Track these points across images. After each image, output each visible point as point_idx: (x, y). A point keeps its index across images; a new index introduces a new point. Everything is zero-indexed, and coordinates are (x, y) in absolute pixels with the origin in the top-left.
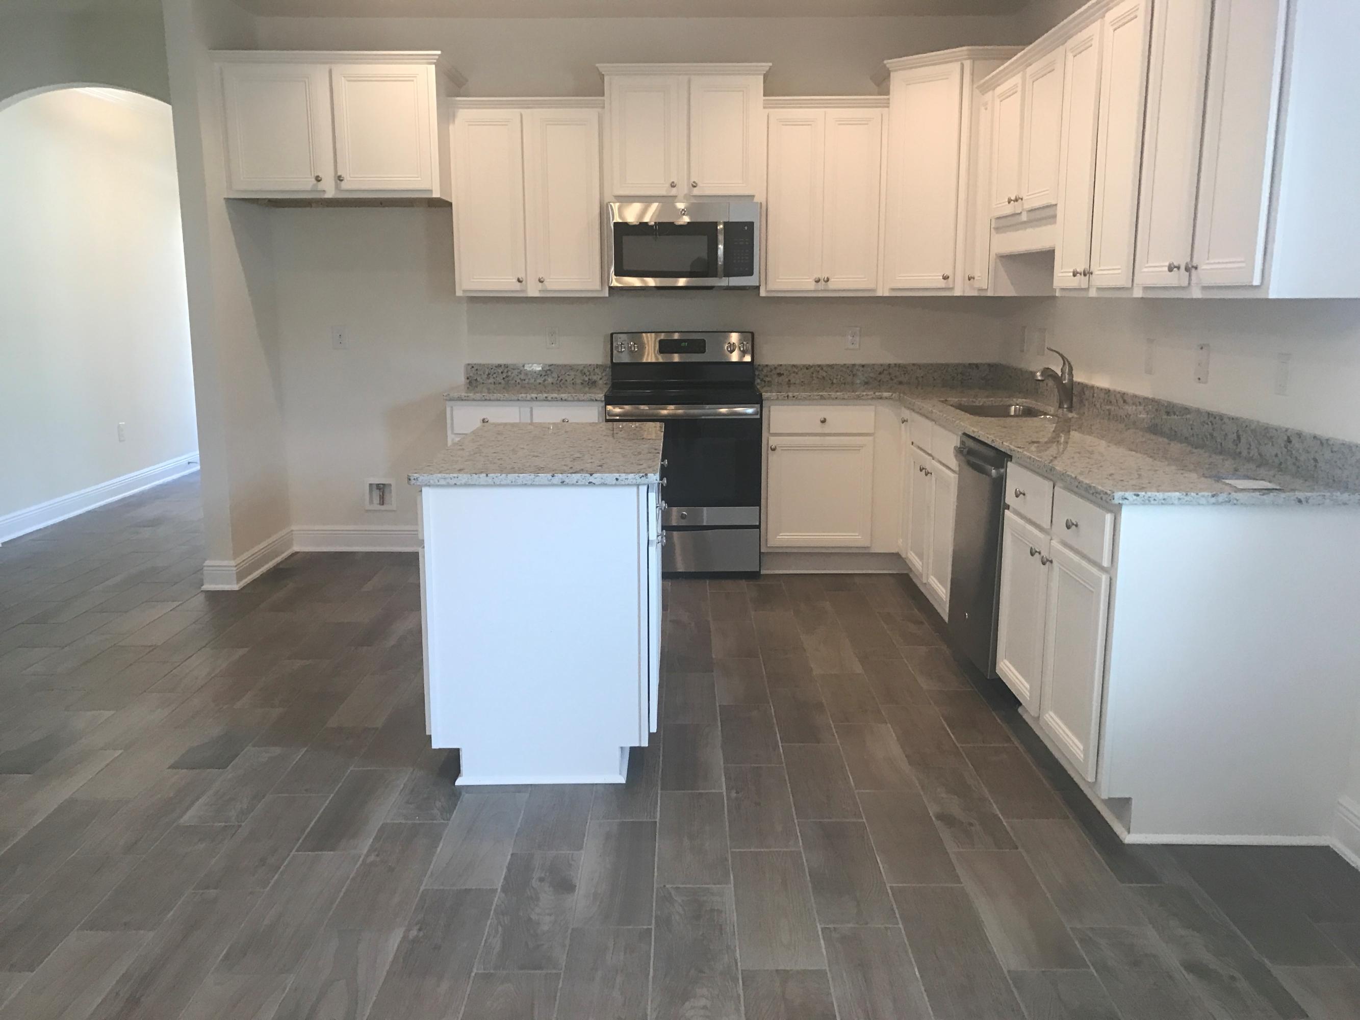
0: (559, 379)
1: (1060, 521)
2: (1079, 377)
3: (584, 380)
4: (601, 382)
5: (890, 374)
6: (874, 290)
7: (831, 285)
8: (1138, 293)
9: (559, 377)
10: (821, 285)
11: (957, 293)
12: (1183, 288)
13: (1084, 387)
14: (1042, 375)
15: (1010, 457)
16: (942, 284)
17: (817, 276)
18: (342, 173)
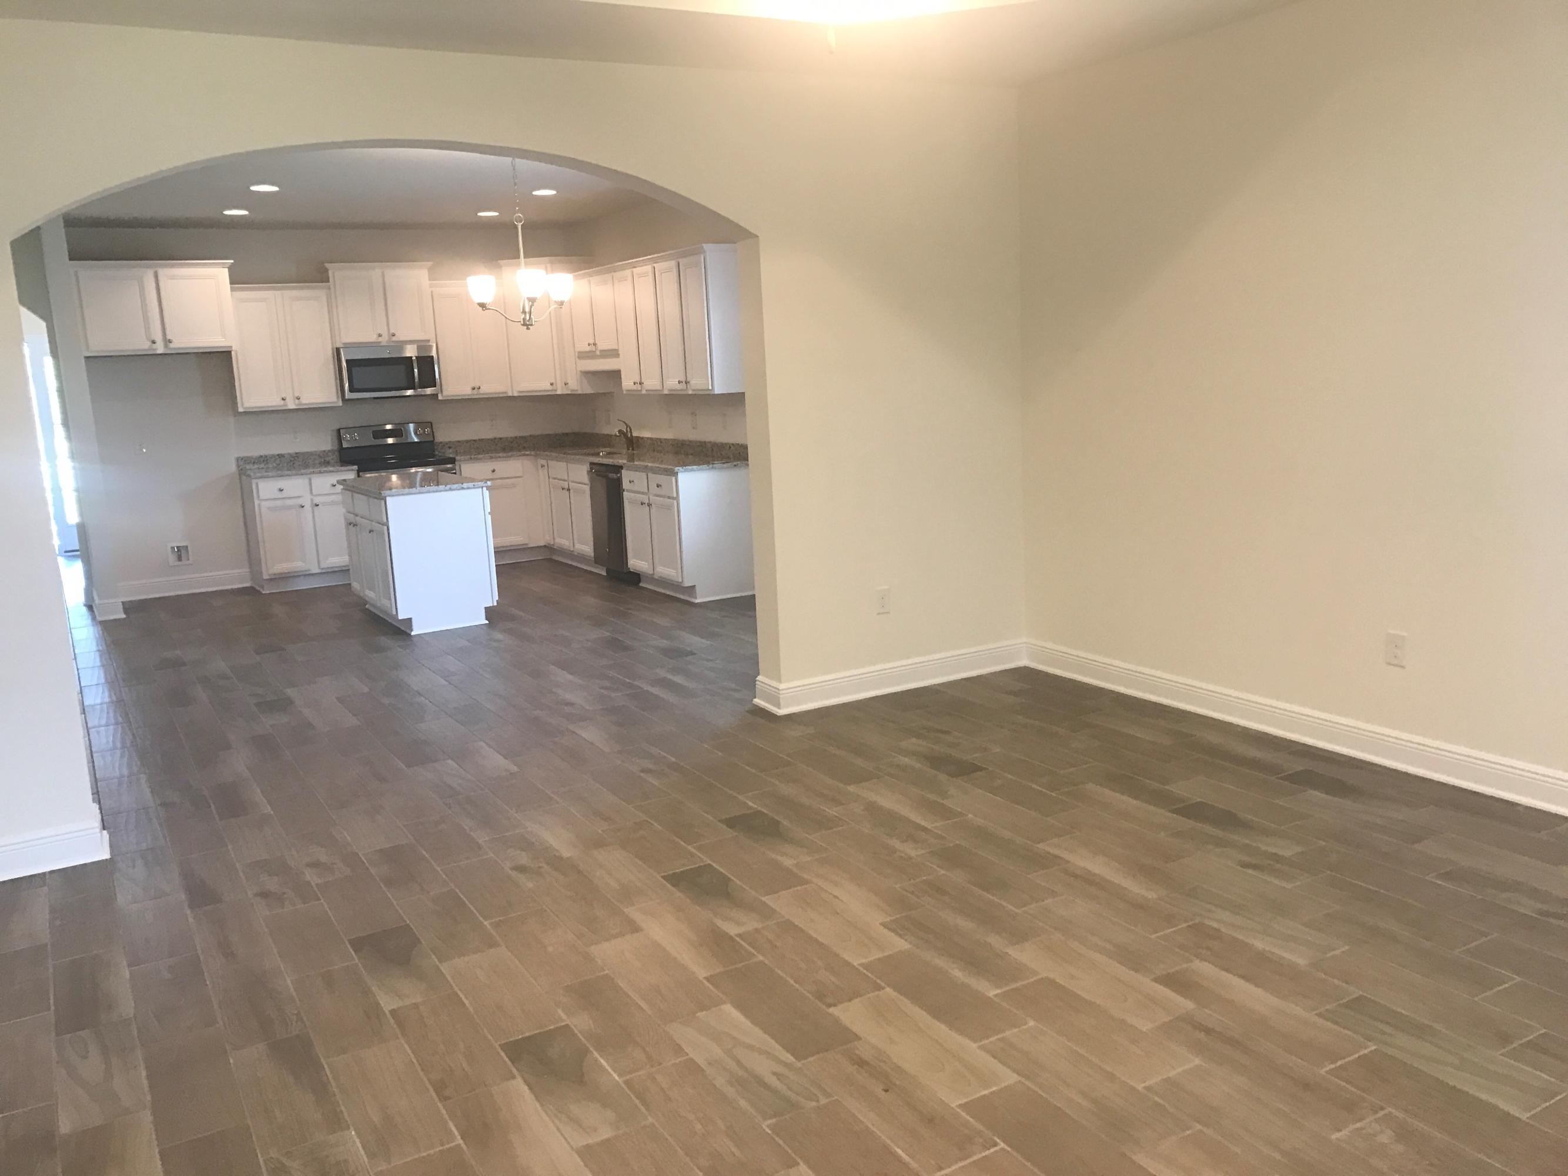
1: (653, 486)
2: (635, 434)
3: (320, 461)
5: (517, 443)
6: (506, 393)
7: (481, 391)
8: (666, 392)
9: (303, 461)
10: (475, 392)
11: (559, 392)
12: (685, 390)
13: (638, 438)
14: (619, 433)
15: (621, 467)
16: (549, 387)
17: (473, 385)
18: (169, 337)
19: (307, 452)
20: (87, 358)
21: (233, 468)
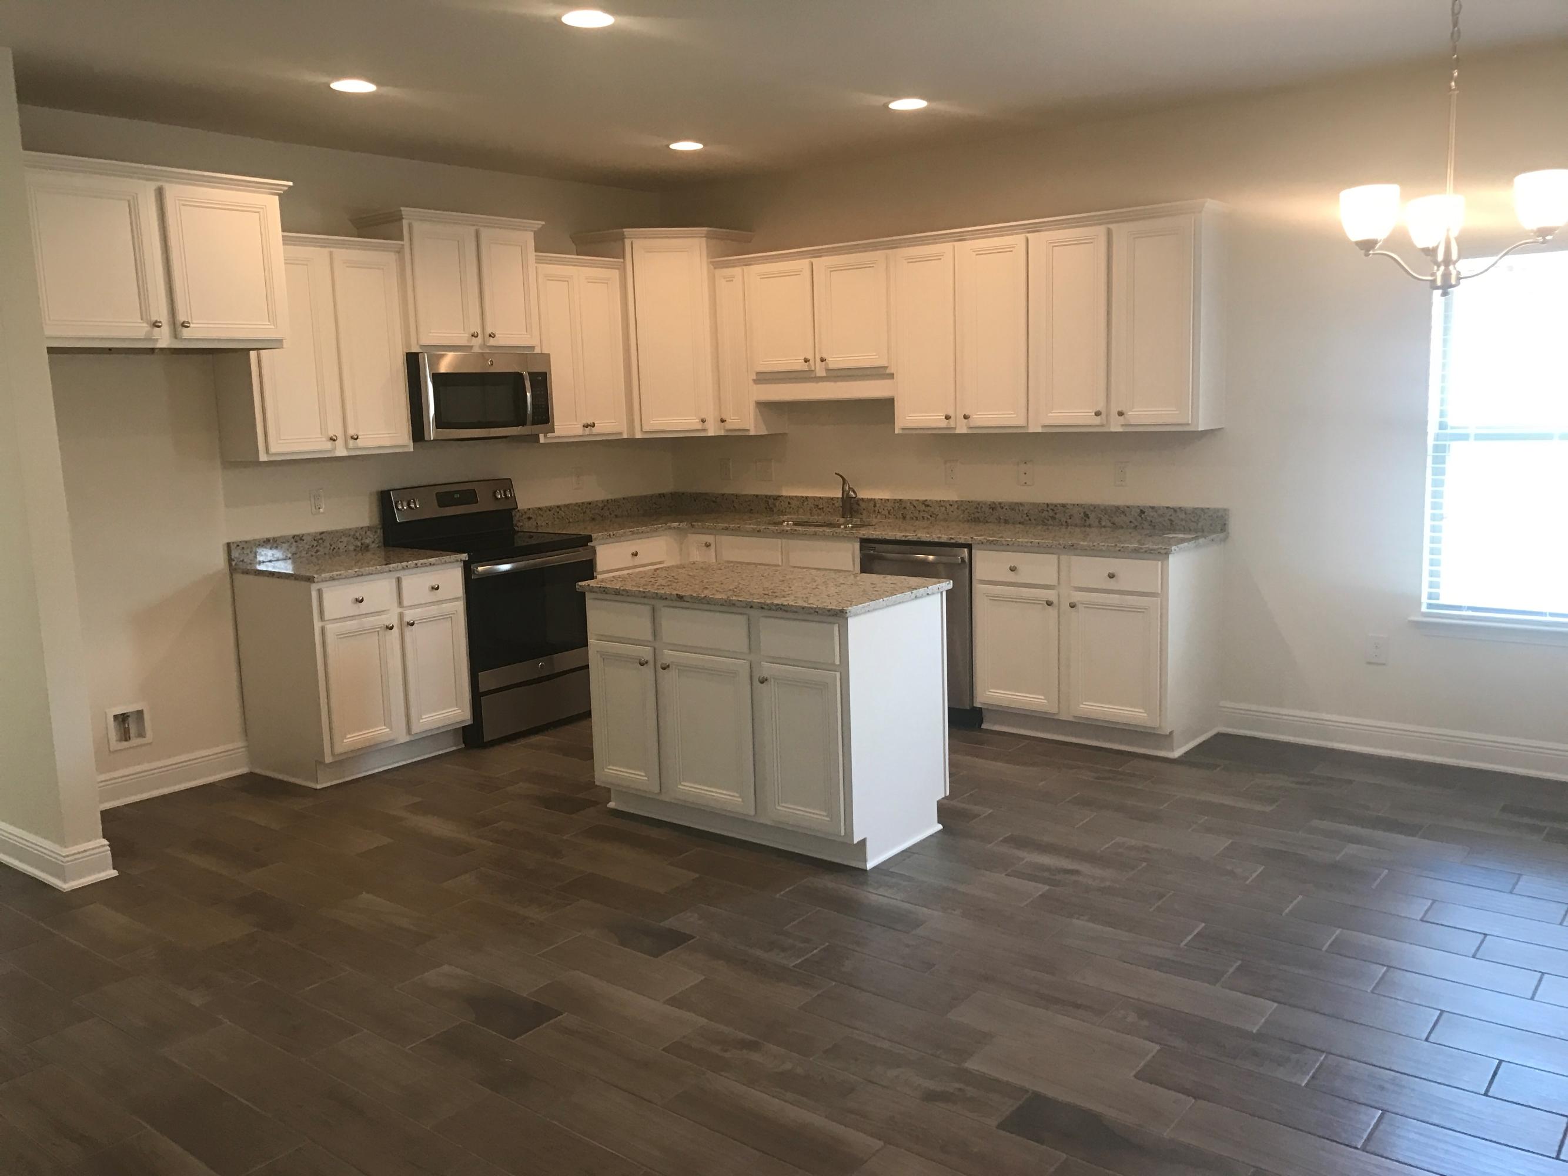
0: (332, 548)
3: (357, 546)
4: (373, 545)
7: (599, 430)
9: (331, 546)
10: (589, 431)
11: (711, 433)
17: (585, 421)
18: (181, 318)
19: (337, 531)
20: (51, 350)
21: (219, 561)
